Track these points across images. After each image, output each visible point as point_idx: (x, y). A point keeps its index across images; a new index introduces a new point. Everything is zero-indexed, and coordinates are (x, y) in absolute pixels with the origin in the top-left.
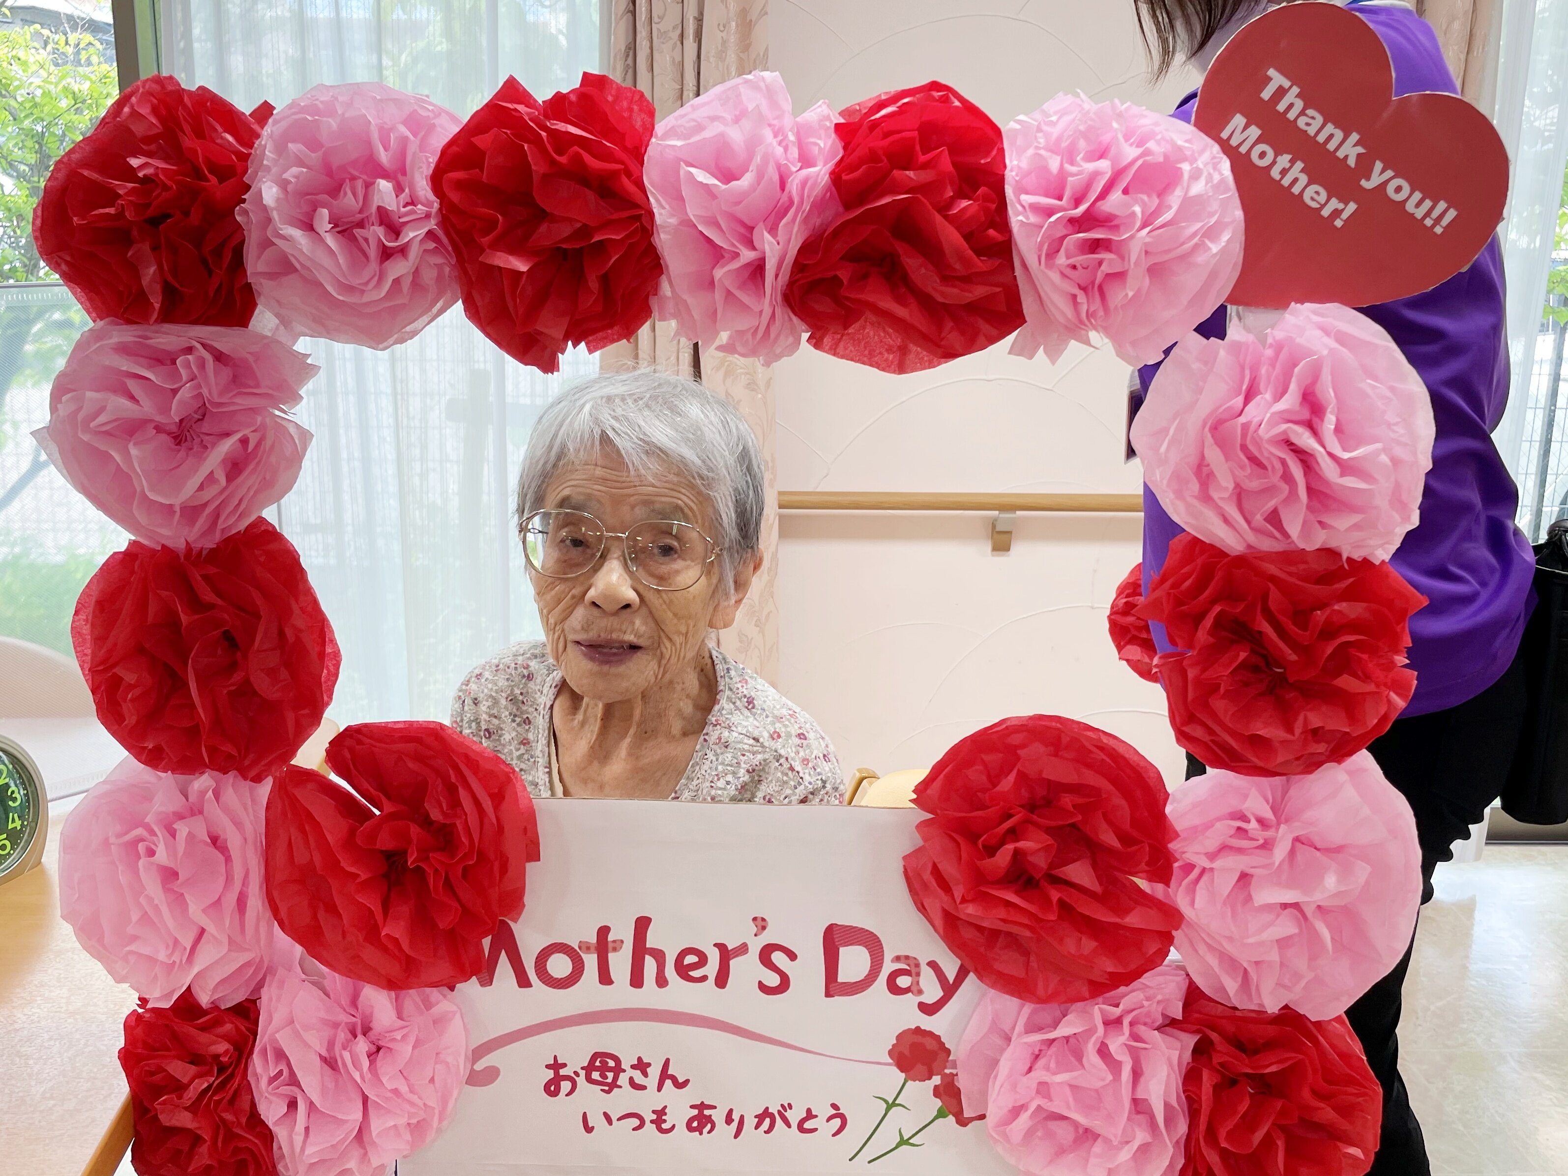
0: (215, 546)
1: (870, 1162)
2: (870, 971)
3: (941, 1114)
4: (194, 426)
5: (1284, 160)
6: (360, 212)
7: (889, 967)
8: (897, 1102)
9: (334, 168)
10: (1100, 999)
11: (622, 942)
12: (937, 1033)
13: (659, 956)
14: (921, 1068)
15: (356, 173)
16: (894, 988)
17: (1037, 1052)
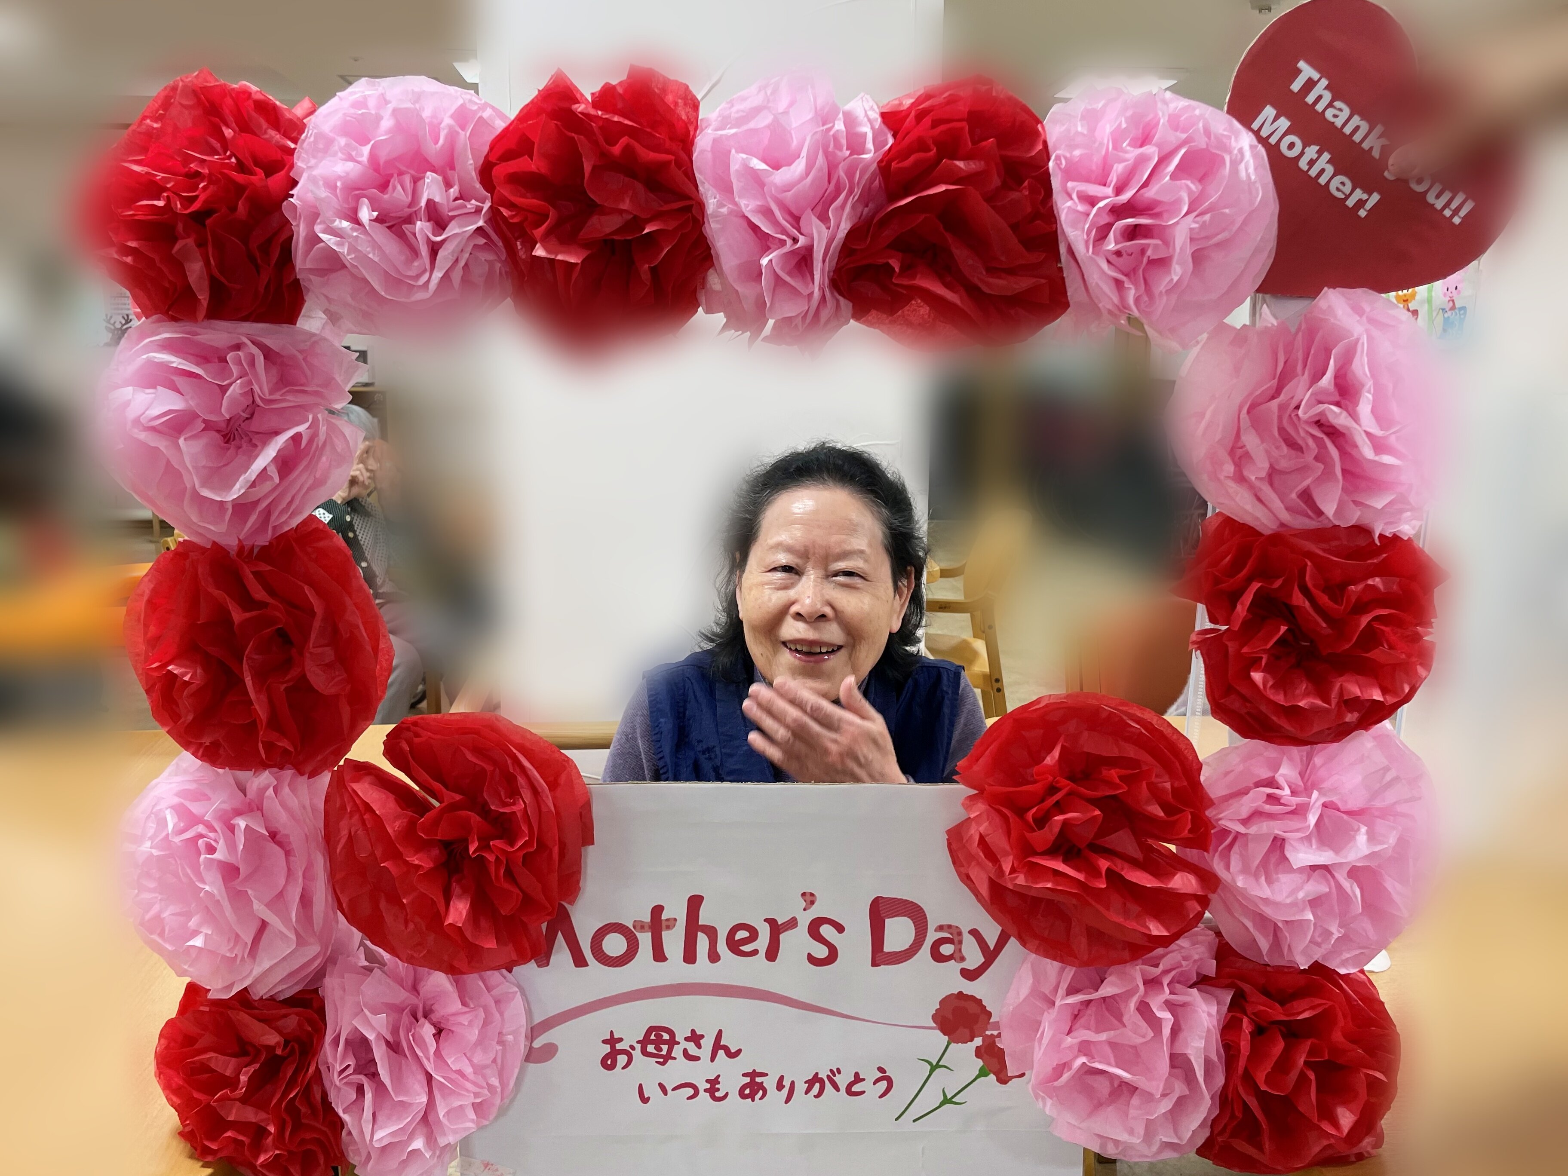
0: (267, 544)
1: (914, 1121)
2: (914, 940)
3: (982, 1073)
4: (242, 424)
5: (1312, 151)
6: (409, 206)
7: (932, 936)
8: (940, 1064)
9: (382, 163)
10: (1140, 961)
11: (675, 920)
12: (979, 997)
13: (711, 932)
14: (965, 1032)
15: (404, 169)
16: (938, 957)
17: (1076, 1013)
